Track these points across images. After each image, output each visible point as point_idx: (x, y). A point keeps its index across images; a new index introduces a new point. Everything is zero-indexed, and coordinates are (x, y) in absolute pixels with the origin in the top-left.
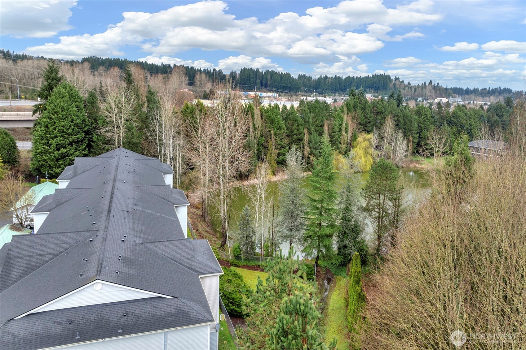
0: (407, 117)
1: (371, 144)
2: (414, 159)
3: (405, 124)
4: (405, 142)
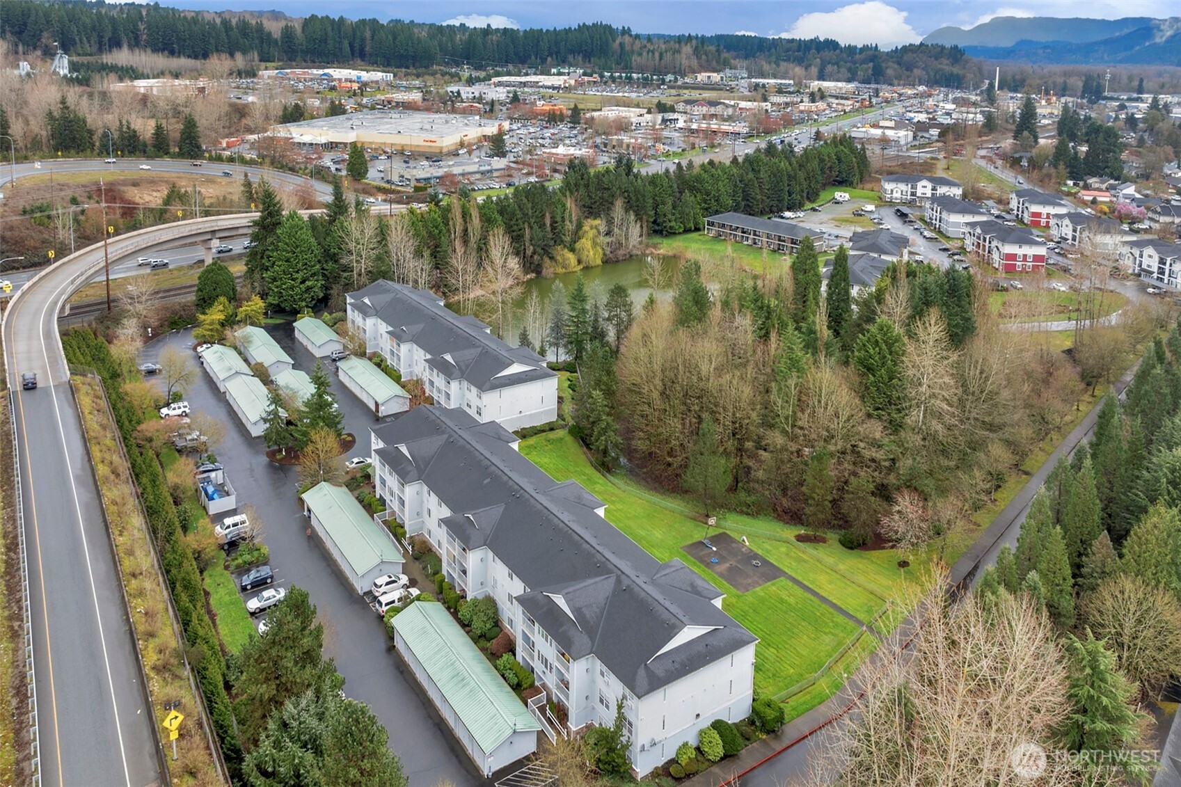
0: (639, 191)
1: (599, 232)
2: (651, 241)
3: (637, 200)
4: (638, 225)
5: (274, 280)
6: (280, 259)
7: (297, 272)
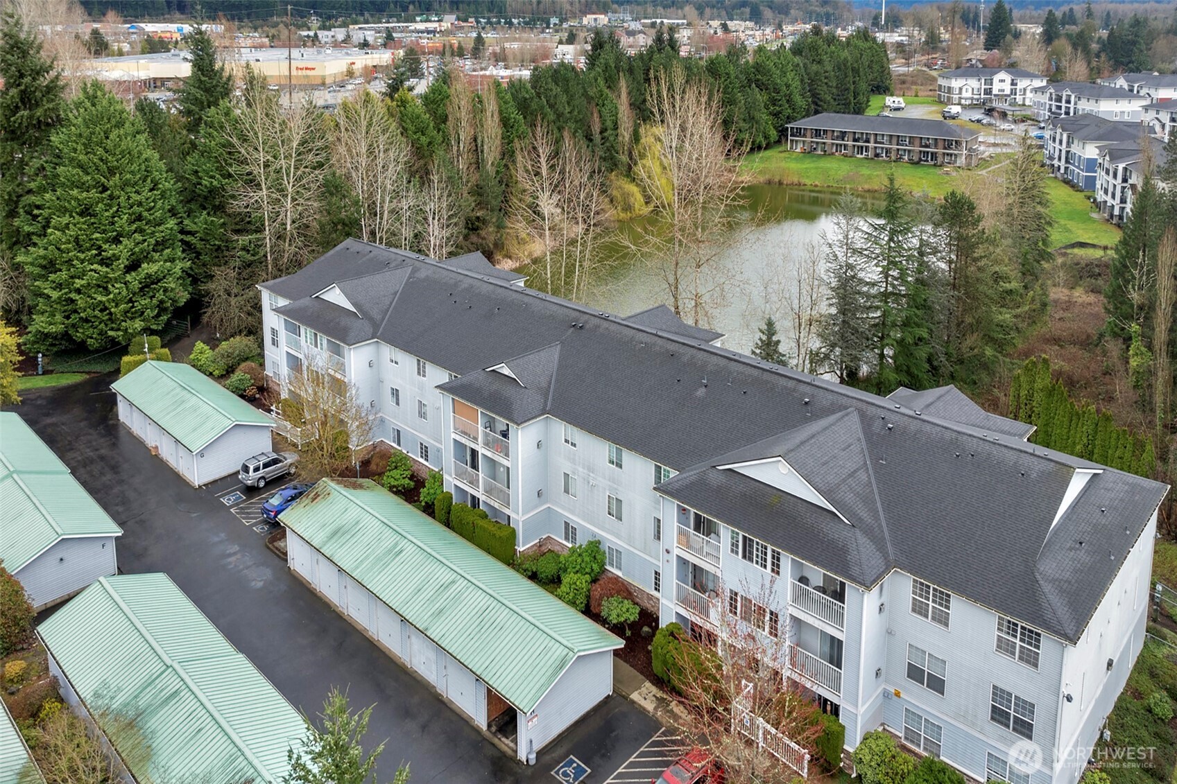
5: (50, 266)
6: (64, 211)
7: (116, 240)
